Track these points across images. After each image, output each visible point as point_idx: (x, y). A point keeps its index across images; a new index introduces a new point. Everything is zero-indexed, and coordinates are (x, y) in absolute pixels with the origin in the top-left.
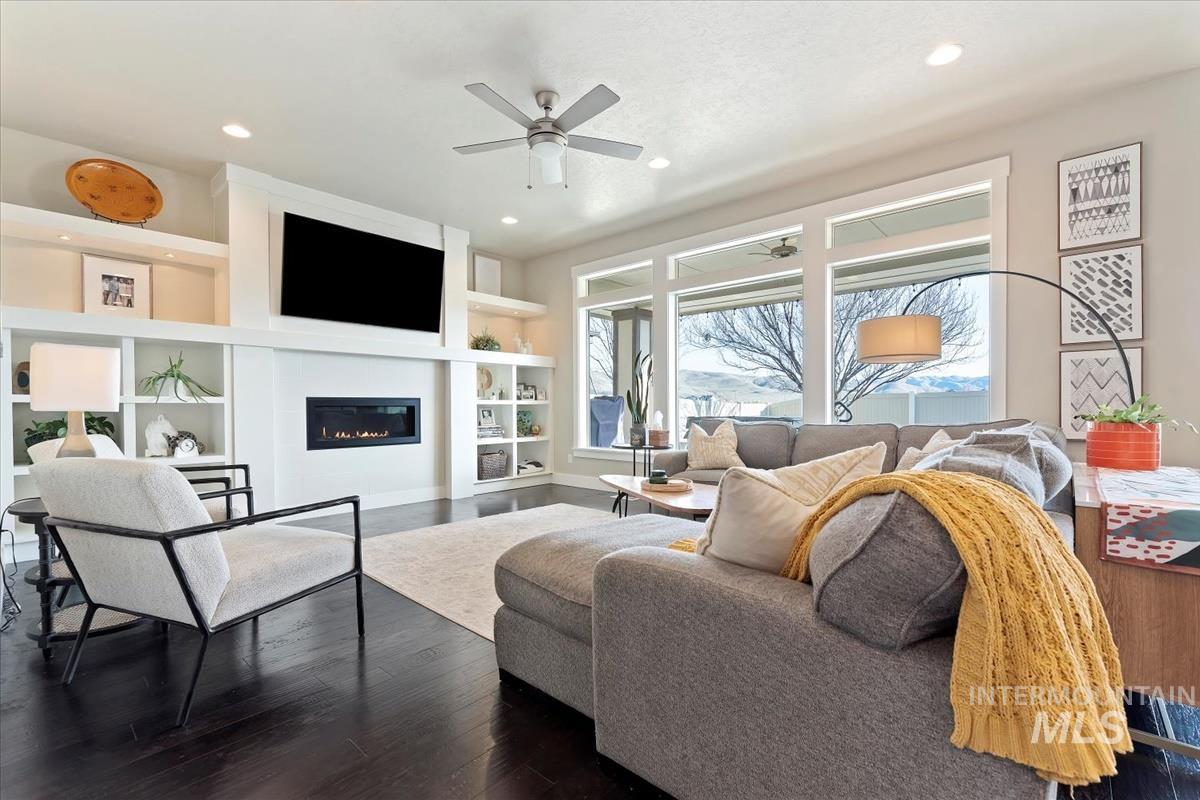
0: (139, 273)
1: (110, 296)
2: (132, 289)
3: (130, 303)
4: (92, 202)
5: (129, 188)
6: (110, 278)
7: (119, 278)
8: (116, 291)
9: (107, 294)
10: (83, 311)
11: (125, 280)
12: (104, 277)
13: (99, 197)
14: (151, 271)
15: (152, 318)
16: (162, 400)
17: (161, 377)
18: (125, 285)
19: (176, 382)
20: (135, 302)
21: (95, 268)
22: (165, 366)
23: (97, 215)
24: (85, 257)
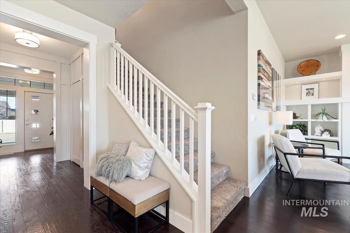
0: (315, 86)
1: (308, 94)
2: (314, 91)
3: (313, 95)
4: (302, 72)
5: (312, 65)
6: (308, 89)
7: (310, 89)
8: (310, 92)
9: (307, 94)
10: (301, 99)
11: (312, 89)
12: (306, 89)
13: (304, 70)
14: (319, 85)
15: (319, 98)
16: (318, 120)
17: (318, 114)
18: (311, 90)
19: (323, 115)
20: (314, 94)
21: (304, 87)
22: (320, 111)
23: (303, 75)
24: (302, 85)
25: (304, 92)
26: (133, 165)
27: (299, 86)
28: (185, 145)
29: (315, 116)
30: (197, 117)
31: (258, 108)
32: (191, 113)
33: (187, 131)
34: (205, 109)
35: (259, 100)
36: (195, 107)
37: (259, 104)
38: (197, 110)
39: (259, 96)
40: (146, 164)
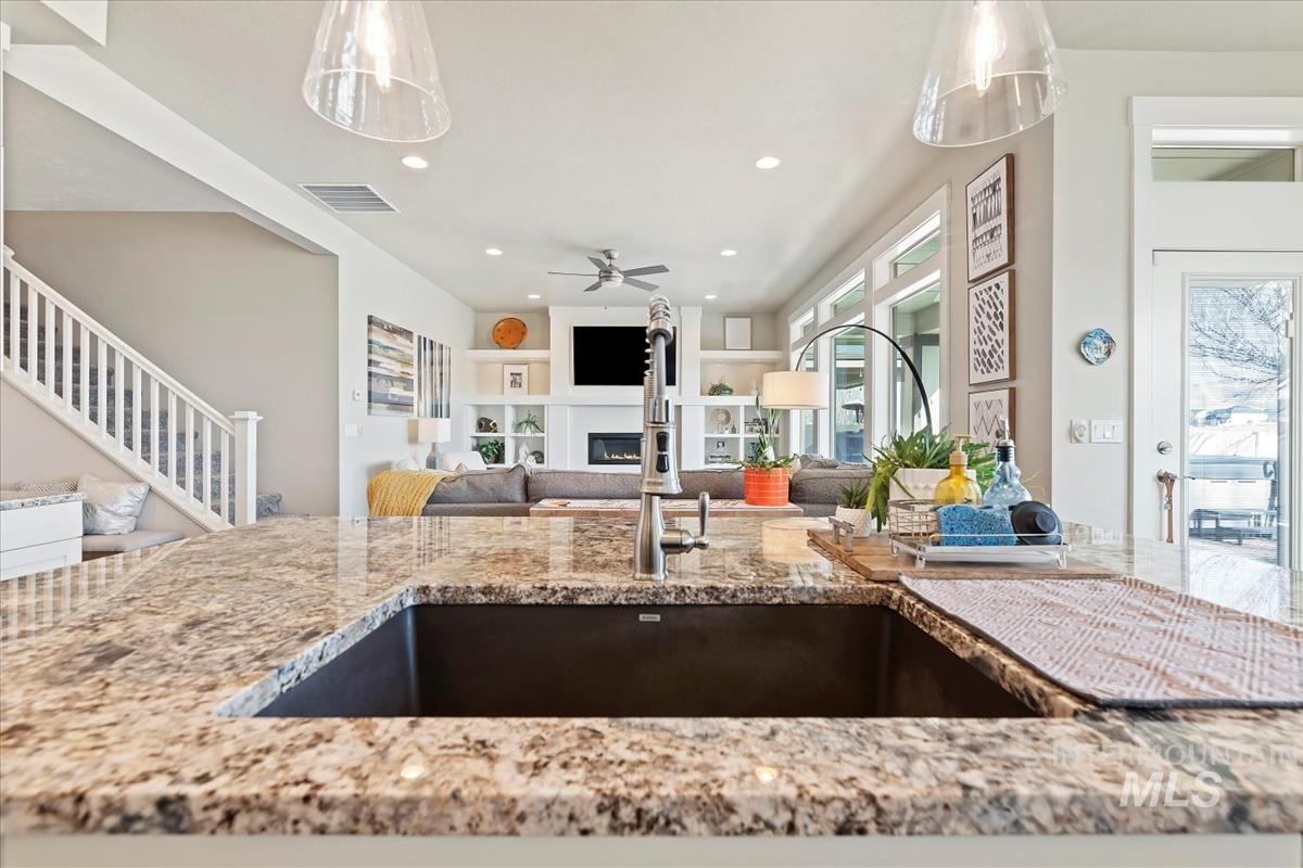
0: (523, 369)
1: (513, 384)
2: (521, 378)
3: (520, 386)
4: (500, 341)
6: (513, 374)
7: (516, 374)
8: (516, 381)
10: (503, 393)
11: (518, 374)
12: (511, 374)
13: (504, 339)
14: (527, 369)
15: (526, 394)
17: (521, 423)
18: (518, 377)
19: (528, 425)
20: (522, 385)
21: (507, 370)
22: (525, 418)
23: (501, 348)
24: (505, 366)
25: (508, 378)
26: (99, 511)
27: (499, 365)
28: (213, 481)
29: (518, 426)
30: (233, 430)
31: (369, 413)
32: (224, 424)
33: (216, 458)
34: (247, 420)
35: (370, 401)
36: (231, 417)
37: (370, 407)
38: (233, 421)
39: (370, 393)
40: (129, 509)
